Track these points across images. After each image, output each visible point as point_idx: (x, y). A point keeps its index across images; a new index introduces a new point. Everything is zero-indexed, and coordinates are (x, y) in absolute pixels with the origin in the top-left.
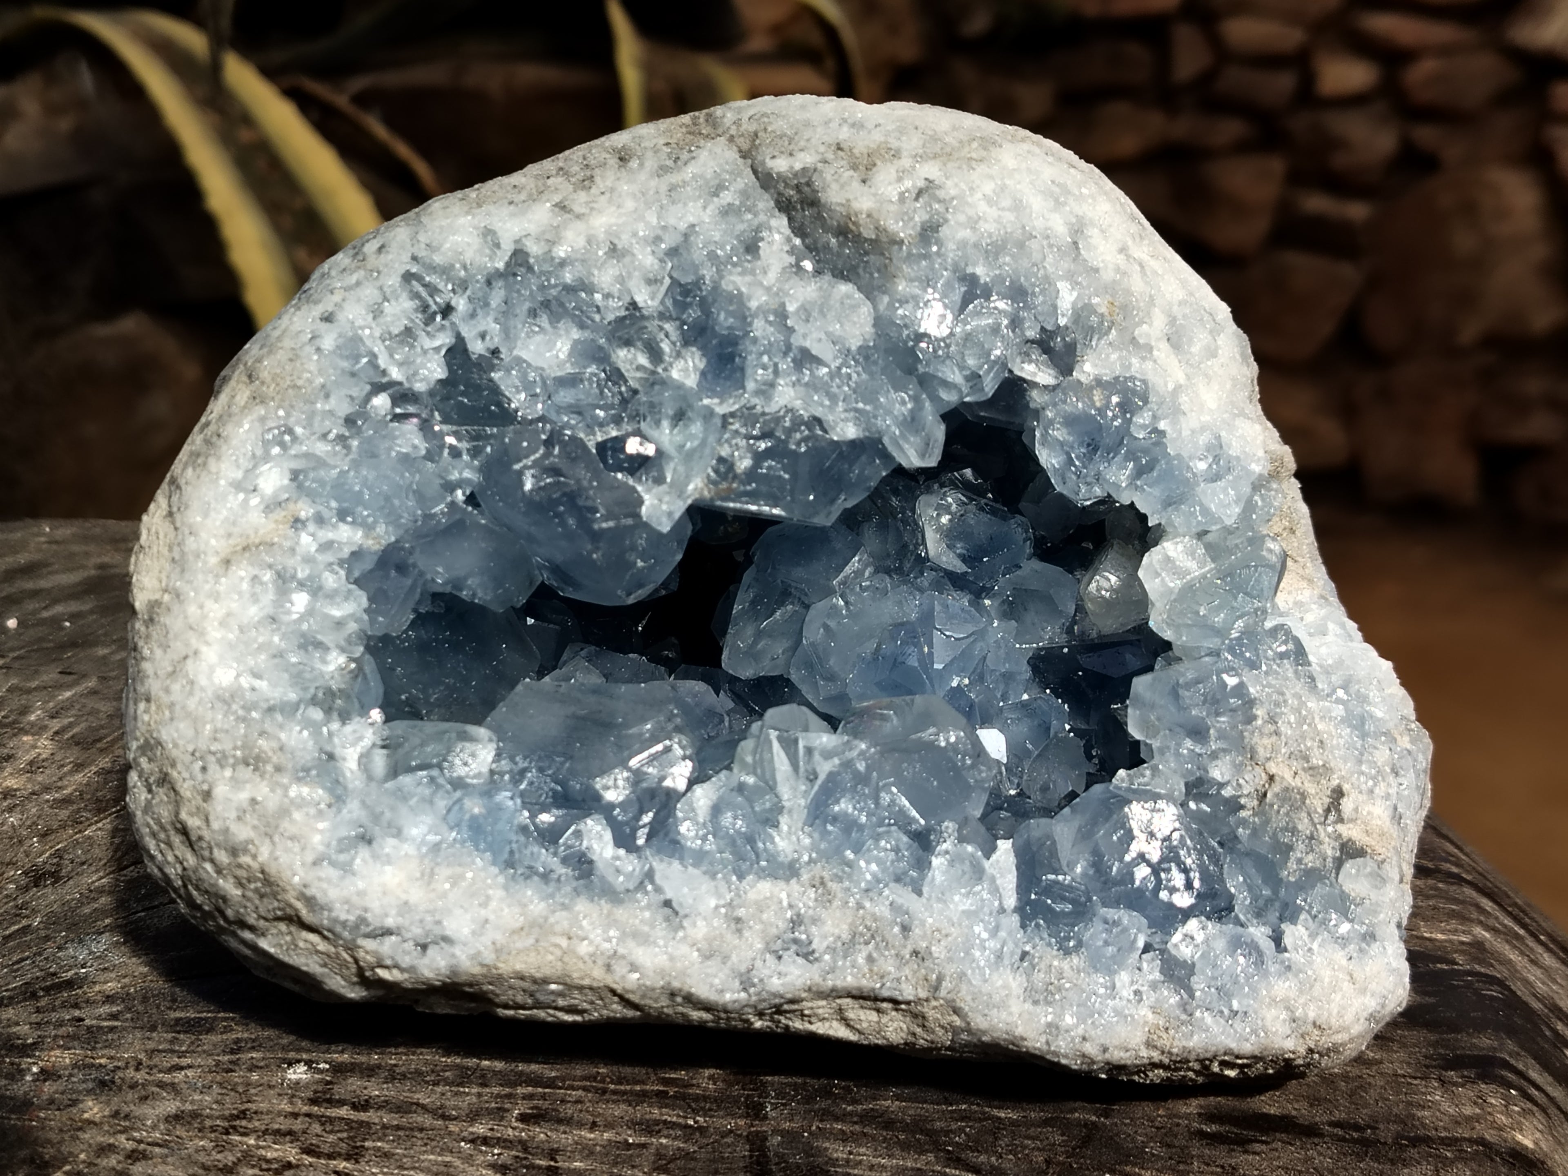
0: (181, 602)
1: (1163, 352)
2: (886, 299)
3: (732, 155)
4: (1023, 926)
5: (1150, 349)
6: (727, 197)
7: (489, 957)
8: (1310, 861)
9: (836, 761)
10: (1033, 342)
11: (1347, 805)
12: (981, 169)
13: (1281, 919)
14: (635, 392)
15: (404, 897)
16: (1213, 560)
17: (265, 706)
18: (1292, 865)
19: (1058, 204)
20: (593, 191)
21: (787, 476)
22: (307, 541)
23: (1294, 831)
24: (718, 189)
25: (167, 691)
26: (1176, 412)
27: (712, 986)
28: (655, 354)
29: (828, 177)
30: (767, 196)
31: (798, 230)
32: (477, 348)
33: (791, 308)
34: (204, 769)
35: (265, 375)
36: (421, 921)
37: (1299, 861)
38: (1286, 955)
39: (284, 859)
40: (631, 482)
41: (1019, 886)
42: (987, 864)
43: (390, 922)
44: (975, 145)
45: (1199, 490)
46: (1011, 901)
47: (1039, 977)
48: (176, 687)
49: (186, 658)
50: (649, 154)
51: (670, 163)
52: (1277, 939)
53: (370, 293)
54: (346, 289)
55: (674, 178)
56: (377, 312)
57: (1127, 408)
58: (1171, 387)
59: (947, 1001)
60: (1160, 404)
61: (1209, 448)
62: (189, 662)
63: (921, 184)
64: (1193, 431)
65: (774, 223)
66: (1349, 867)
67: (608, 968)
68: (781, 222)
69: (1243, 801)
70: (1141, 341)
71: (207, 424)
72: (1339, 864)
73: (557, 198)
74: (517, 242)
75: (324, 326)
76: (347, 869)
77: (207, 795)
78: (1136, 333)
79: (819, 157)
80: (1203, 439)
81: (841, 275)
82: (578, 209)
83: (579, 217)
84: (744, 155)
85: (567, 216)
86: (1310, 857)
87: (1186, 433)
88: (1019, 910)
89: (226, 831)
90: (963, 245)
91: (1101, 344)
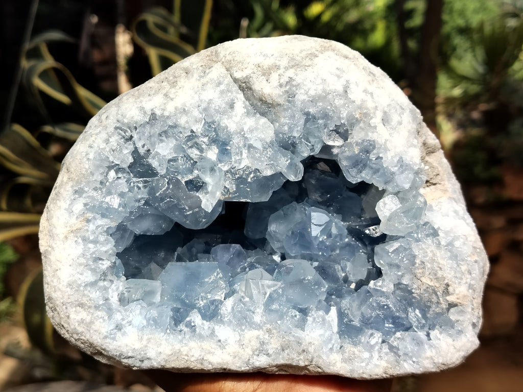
0: (54, 251)
1: (380, 127)
2: (278, 124)
3: (223, 70)
4: (340, 338)
5: (375, 127)
6: (222, 87)
7: (163, 363)
8: (438, 310)
9: (272, 289)
10: (332, 131)
11: (450, 289)
12: (310, 69)
13: (429, 329)
14: (196, 162)
15: (133, 347)
16: (401, 203)
17: (84, 284)
18: (431, 312)
19: (339, 77)
20: (177, 87)
21: (249, 190)
22: (92, 227)
23: (431, 302)
24: (219, 84)
25: (52, 281)
26: (386, 150)
27: (236, 366)
28: (201, 150)
29: (255, 80)
30: (236, 85)
31: (247, 99)
32: (142, 151)
33: (245, 129)
34: (66, 308)
35: (72, 170)
36: (140, 354)
37: (434, 311)
38: (431, 341)
39: (94, 337)
40: (197, 194)
41: (338, 324)
42: (327, 317)
43: (130, 354)
44: (307, 59)
45: (396, 177)
46: (336, 329)
47: (346, 355)
48: (55, 281)
49: (57, 270)
50: (195, 71)
51: (202, 74)
52: (428, 335)
53: (104, 135)
54: (97, 134)
55: (204, 80)
56: (107, 141)
57: (367, 152)
58: (383, 141)
59: (315, 365)
60: (379, 148)
61: (398, 161)
62: (58, 271)
63: (287, 80)
64: (392, 157)
65: (239, 96)
66: (452, 310)
67: (202, 364)
68: (241, 96)
69: (413, 291)
70: (372, 125)
71: (56, 188)
72: (448, 310)
73: (164, 91)
74: (152, 110)
75: (90, 150)
76: (114, 339)
77: (68, 317)
78: (370, 122)
79: (252, 71)
80: (396, 160)
81: (263, 114)
82: (172, 96)
83: (172, 99)
84: (228, 70)
85: (168, 99)
86: (437, 309)
87: (390, 158)
88: (338, 333)
89: (75, 328)
90: (303, 102)
91: (357, 128)
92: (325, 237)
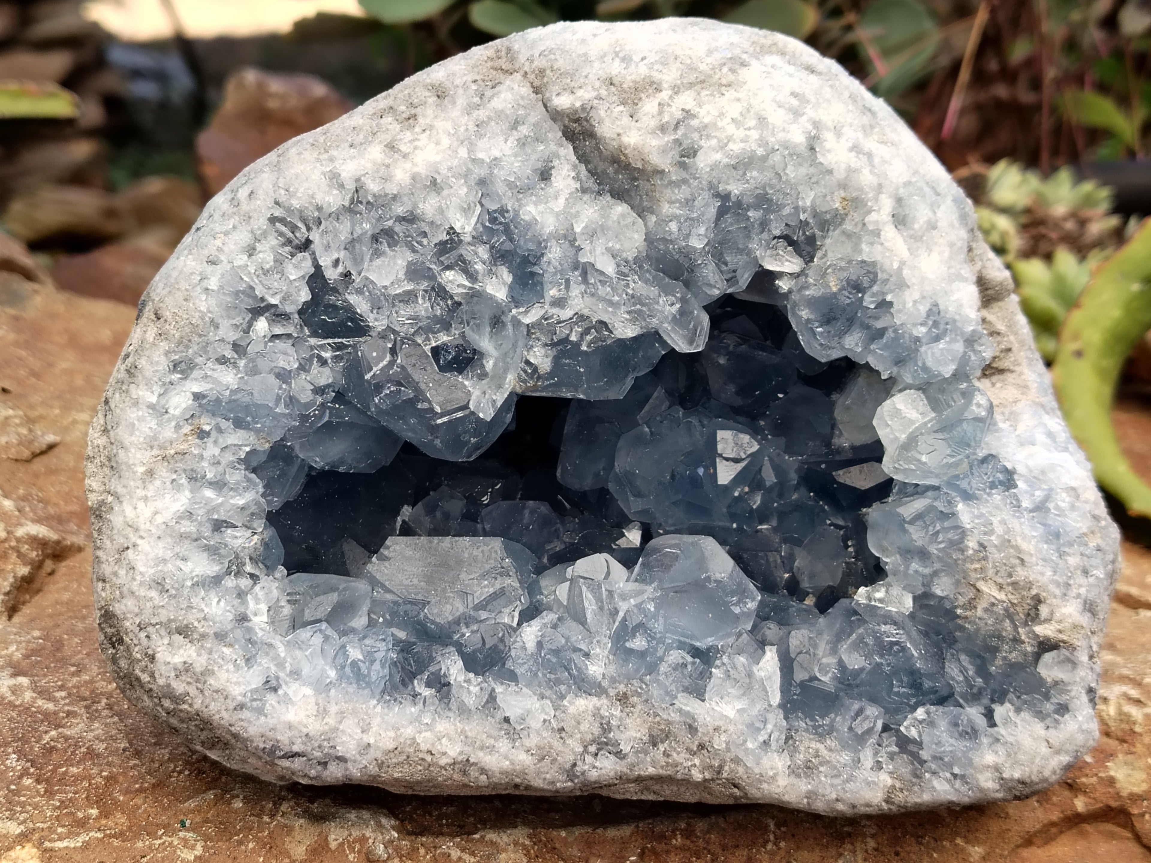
0: (121, 502)
1: (890, 233)
2: (654, 218)
3: (526, 90)
4: (786, 718)
5: (877, 233)
6: (524, 130)
7: (373, 769)
8: (1013, 656)
9: (632, 601)
10: (779, 237)
11: (1044, 611)
12: (730, 94)
13: (993, 701)
14: (459, 304)
15: (305, 731)
16: (934, 409)
17: (189, 583)
18: (999, 662)
19: (797, 113)
20: (417, 129)
21: (582, 370)
22: (212, 450)
23: (1000, 637)
24: (515, 125)
25: (115, 574)
26: (902, 285)
27: (545, 779)
28: (472, 276)
29: (602, 113)
30: (556, 127)
31: (582, 158)
32: (332, 274)
33: (578, 229)
34: (148, 637)
35: (167, 314)
36: (320, 747)
37: (1005, 658)
38: (996, 729)
39: (213, 707)
40: (460, 379)
41: (782, 686)
42: (755, 669)
43: (296, 748)
44: (725, 70)
45: (923, 349)
46: (776, 698)
47: (800, 758)
48: (122, 572)
49: (128, 548)
50: (460, 91)
51: (476, 100)
52: (989, 714)
53: (243, 237)
54: (226, 234)
55: (482, 114)
56: (251, 251)
57: (858, 287)
58: (896, 266)
59: (727, 779)
60: (886, 281)
61: (929, 313)
62: (130, 551)
63: (679, 115)
64: (915, 302)
65: (562, 152)
66: (1048, 657)
67: (465, 773)
68: (567, 151)
69: (959, 611)
70: (871, 227)
71: (127, 356)
72: (1037, 657)
73: (386, 138)
74: (358, 180)
75: (210, 268)
76: (260, 711)
77: (152, 658)
78: (866, 220)
79: (595, 94)
80: (923, 309)
81: (619, 195)
82: (404, 148)
83: (405, 156)
84: (537, 90)
85: (396, 156)
86: (1014, 655)
87: (910, 305)
88: (782, 706)
89: (169, 685)
90: (715, 166)
91: (835, 234)
92: (747, 489)
